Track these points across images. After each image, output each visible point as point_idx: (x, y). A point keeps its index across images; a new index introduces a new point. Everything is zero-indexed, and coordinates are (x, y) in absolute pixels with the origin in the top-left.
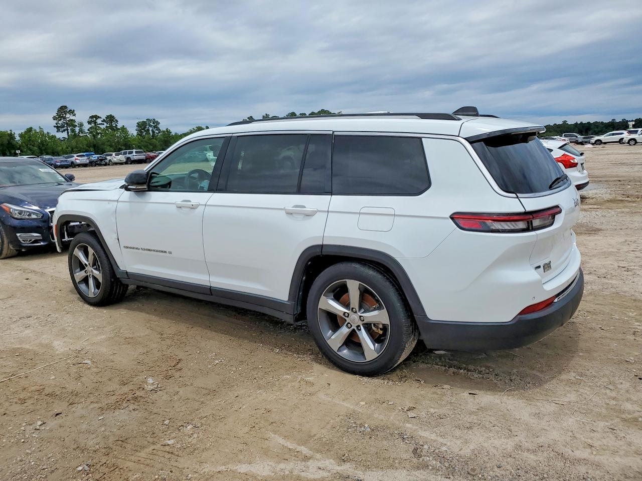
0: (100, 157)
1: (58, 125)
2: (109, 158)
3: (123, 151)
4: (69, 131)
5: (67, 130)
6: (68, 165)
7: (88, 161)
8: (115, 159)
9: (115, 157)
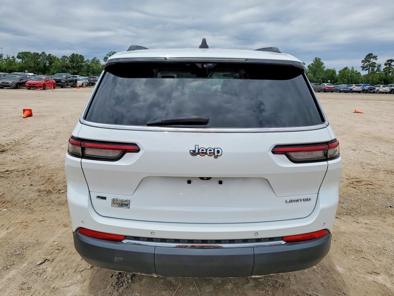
0: (371, 87)
1: (364, 66)
2: (377, 88)
3: (390, 84)
4: (370, 70)
5: (369, 69)
6: (348, 90)
7: (361, 89)
8: (382, 90)
9: (382, 88)
